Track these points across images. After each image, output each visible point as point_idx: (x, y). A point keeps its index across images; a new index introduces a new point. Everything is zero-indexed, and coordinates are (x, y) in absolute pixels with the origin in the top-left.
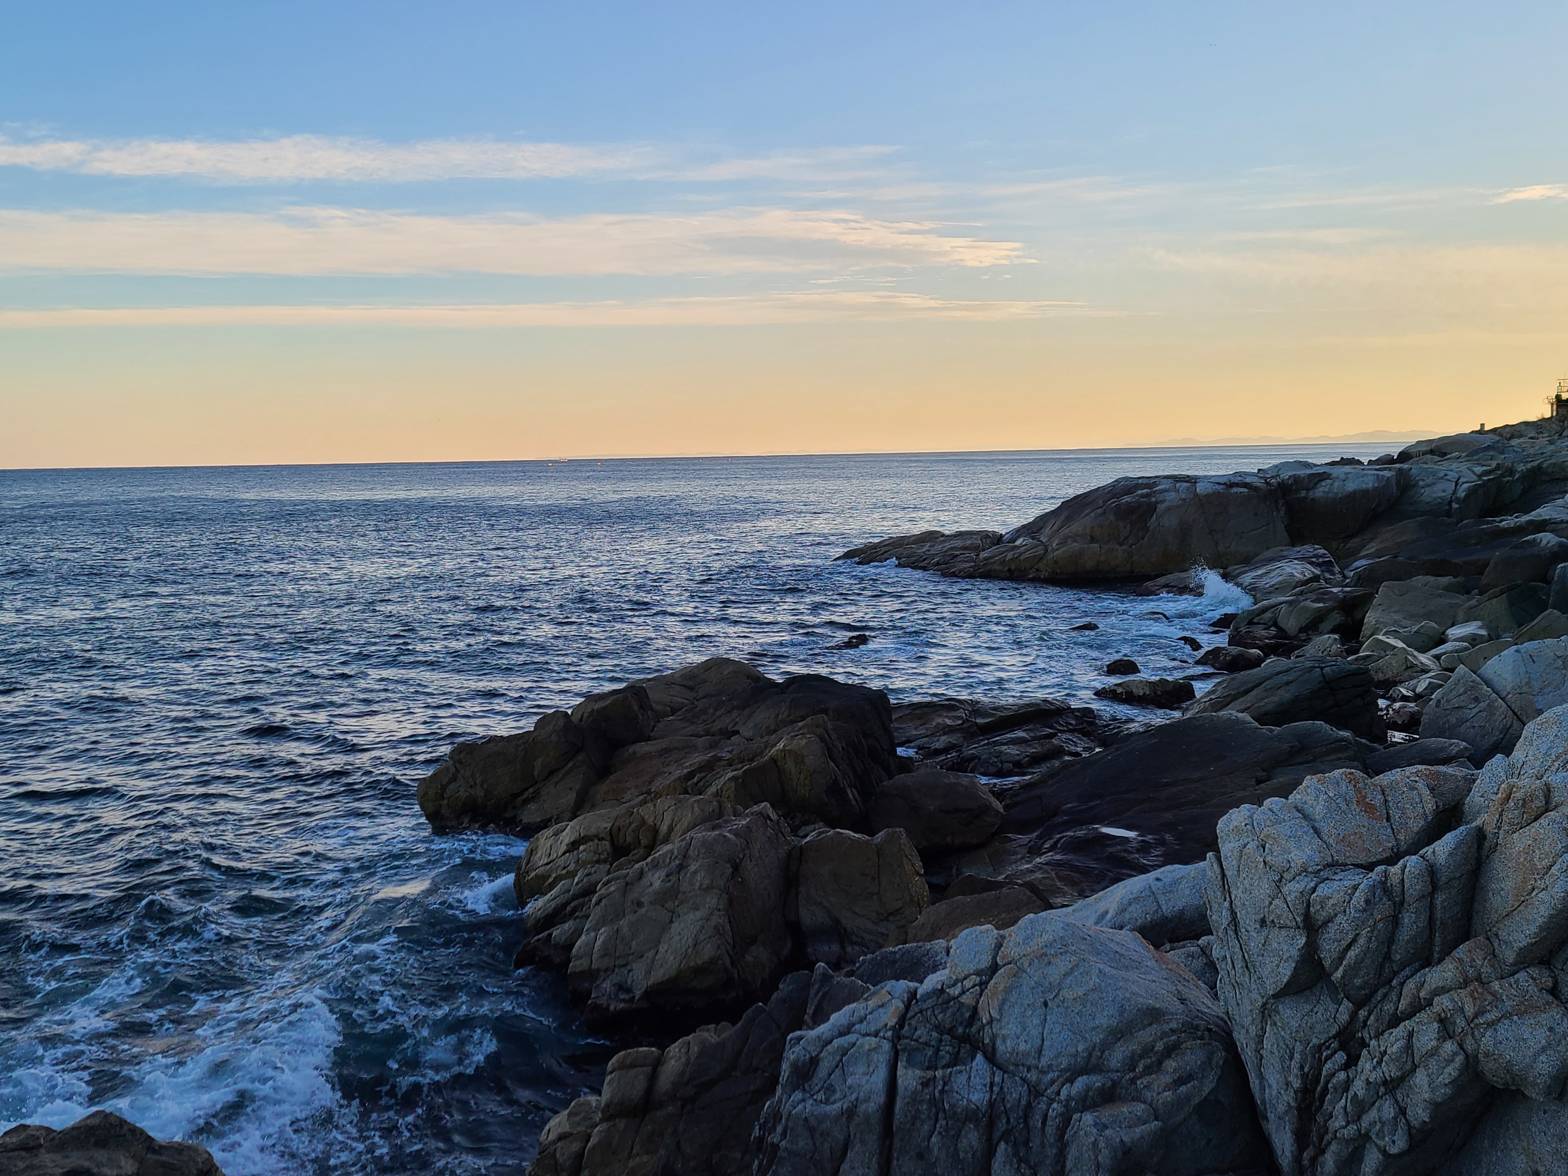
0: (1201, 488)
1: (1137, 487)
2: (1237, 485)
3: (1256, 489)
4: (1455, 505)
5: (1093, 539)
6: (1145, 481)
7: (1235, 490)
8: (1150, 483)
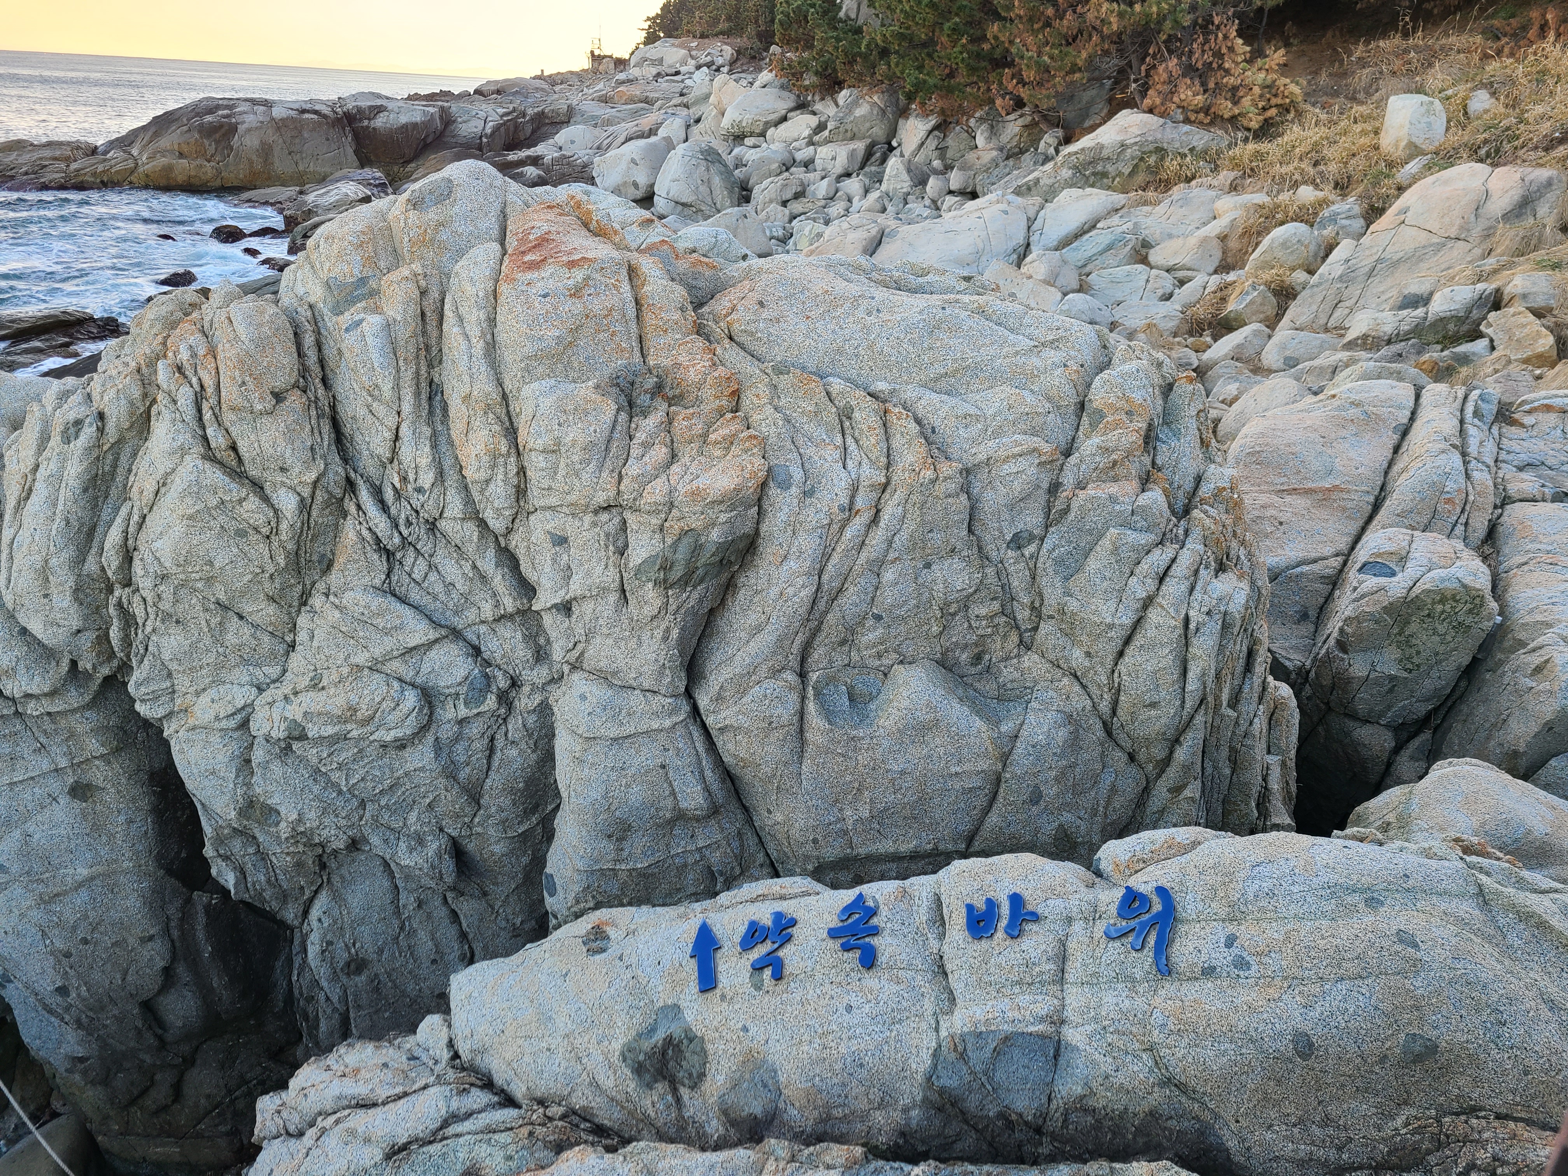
0: (278, 112)
1: (218, 107)
2: (308, 111)
3: (325, 116)
4: (484, 140)
5: (181, 155)
6: (225, 103)
7: (307, 116)
8: (230, 105)
